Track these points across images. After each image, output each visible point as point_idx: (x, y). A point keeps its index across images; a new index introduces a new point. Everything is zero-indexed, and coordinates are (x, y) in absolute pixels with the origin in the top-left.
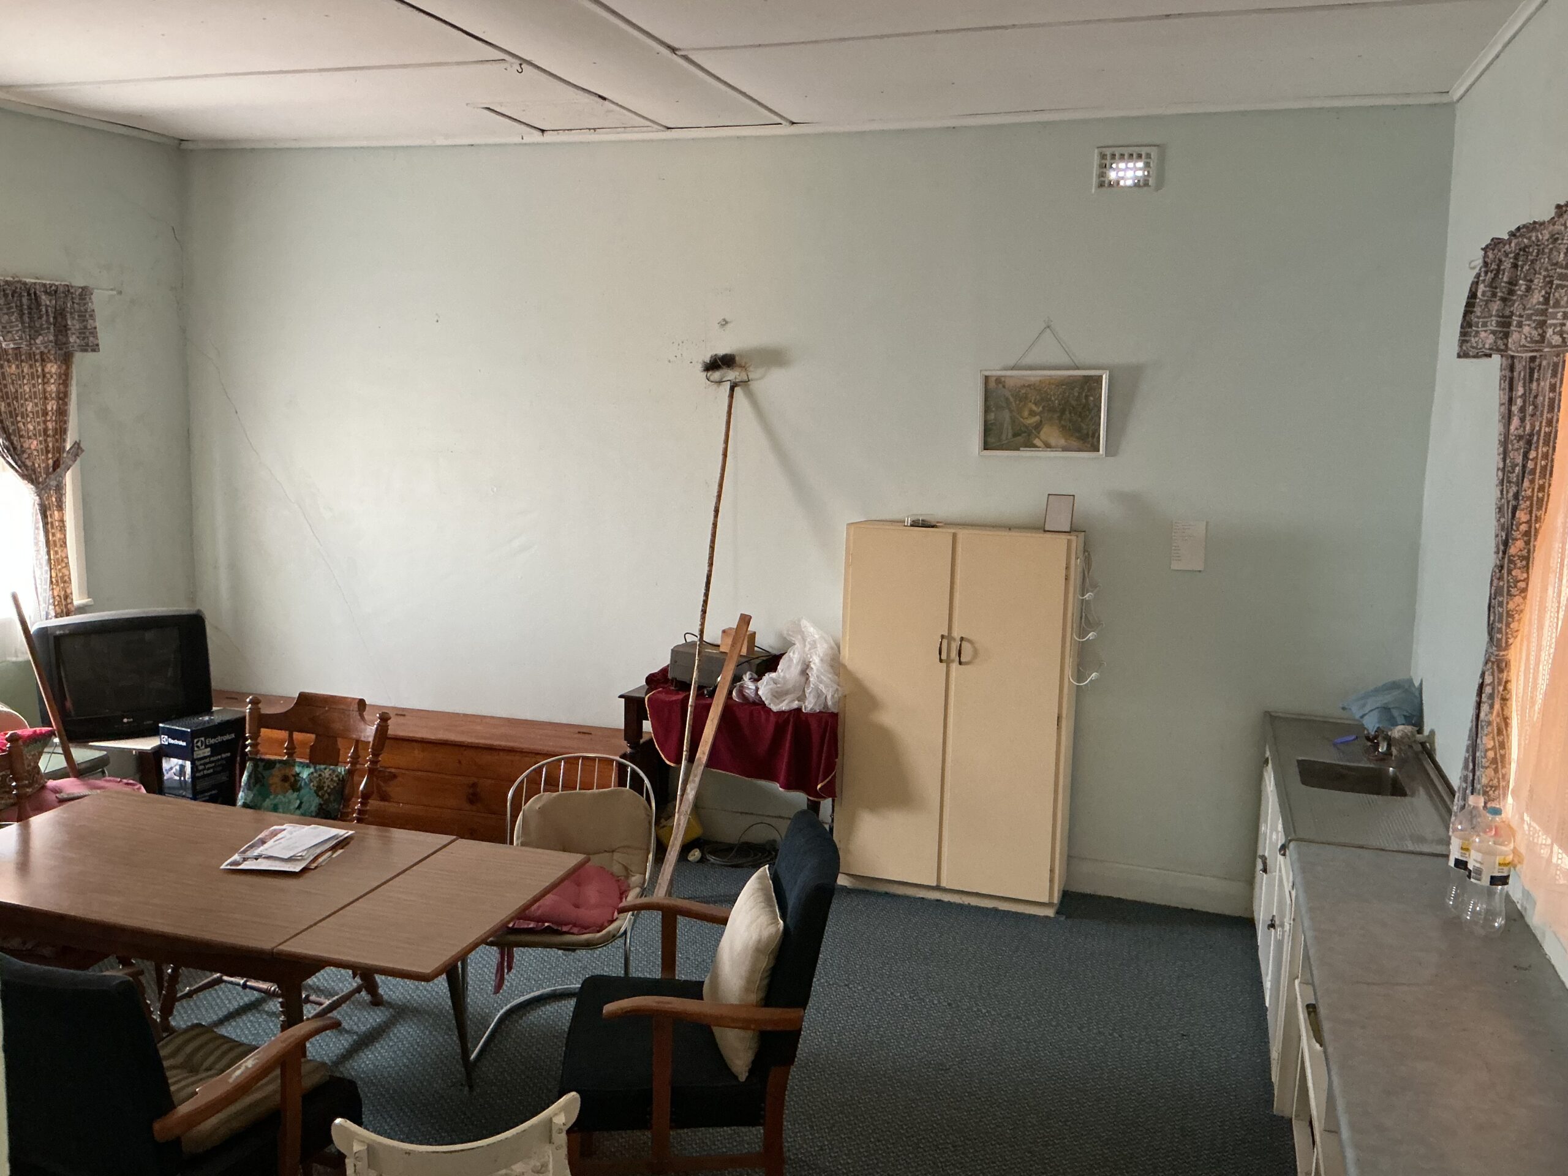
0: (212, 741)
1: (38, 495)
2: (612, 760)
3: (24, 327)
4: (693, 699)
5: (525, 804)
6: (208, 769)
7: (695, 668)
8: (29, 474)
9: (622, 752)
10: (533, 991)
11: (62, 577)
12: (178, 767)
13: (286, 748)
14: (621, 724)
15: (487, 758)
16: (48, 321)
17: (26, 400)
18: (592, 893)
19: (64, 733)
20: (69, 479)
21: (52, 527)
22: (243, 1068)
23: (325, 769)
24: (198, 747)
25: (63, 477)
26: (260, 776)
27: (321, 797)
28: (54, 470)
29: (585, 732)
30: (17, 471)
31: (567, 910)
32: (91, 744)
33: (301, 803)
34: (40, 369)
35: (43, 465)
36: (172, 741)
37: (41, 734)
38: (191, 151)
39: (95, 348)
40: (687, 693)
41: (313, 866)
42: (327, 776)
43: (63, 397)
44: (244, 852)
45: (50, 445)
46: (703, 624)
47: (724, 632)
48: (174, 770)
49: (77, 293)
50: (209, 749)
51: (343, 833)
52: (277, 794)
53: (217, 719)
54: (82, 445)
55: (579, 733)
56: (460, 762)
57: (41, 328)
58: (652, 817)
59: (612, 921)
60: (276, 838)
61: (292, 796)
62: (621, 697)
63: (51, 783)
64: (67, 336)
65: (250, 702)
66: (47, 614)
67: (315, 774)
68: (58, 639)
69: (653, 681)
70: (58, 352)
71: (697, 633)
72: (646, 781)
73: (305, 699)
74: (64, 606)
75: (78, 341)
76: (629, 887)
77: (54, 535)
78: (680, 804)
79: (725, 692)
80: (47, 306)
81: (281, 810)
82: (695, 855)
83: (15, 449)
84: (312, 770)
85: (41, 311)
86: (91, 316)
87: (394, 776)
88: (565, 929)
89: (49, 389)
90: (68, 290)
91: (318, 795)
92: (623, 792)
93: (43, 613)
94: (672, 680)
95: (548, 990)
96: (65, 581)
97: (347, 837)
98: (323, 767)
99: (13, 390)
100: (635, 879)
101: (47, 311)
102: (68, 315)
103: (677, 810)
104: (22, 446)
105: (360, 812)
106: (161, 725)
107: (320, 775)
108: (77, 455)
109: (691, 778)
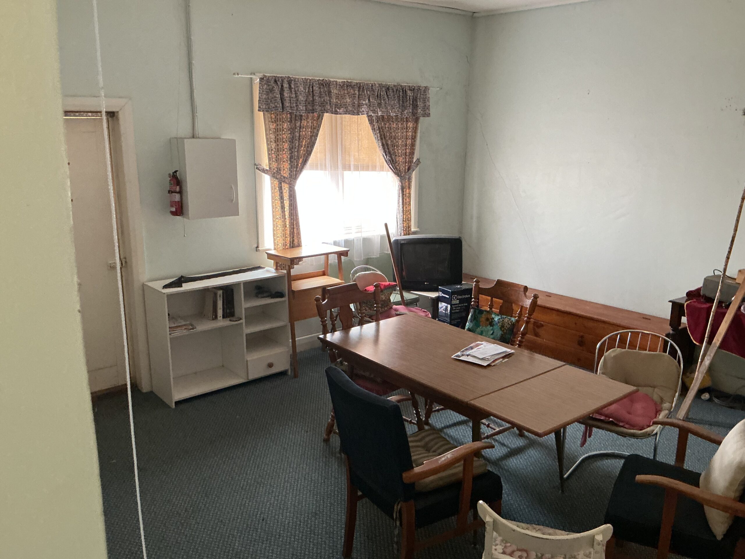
0: (460, 297)
1: (401, 182)
2: (660, 337)
3: (400, 106)
4: (715, 308)
5: (606, 352)
6: (458, 309)
7: (719, 290)
8: (397, 172)
9: (667, 332)
10: (602, 450)
11: (408, 218)
12: (445, 307)
13: (489, 305)
14: (668, 316)
15: (591, 324)
16: (410, 103)
17: (399, 139)
18: (639, 407)
19: (401, 286)
20: (414, 175)
21: (405, 197)
22: (446, 457)
23: (506, 318)
24: (454, 299)
25: (411, 174)
26: (476, 316)
27: (503, 331)
28: (408, 171)
29: (646, 318)
30: (393, 171)
31: (623, 413)
32: (411, 292)
33: (493, 332)
34: (405, 126)
35: (404, 169)
36: (443, 295)
37: (392, 285)
38: (478, 17)
39: (428, 115)
40: (711, 304)
41: (493, 364)
42: (506, 321)
43: (414, 138)
44: (463, 351)
45: (407, 160)
46: (726, 265)
47: (740, 271)
48: (443, 308)
49: (423, 90)
50: (458, 301)
51: (509, 351)
52: (483, 327)
53: (464, 287)
54: (420, 160)
55: (643, 318)
56: (576, 324)
57: (407, 107)
58: (680, 372)
59: (649, 426)
60: (478, 347)
61: (489, 328)
62: (670, 301)
63: (394, 307)
64: (417, 110)
65: (475, 281)
66: (401, 234)
67: (501, 320)
68: (402, 245)
69: (690, 295)
70: (413, 117)
71: (722, 270)
72: (679, 352)
73: (500, 283)
74: (407, 230)
75: (422, 112)
76: (662, 408)
77: (406, 200)
78: (700, 367)
79: (736, 306)
80: (410, 96)
81: (484, 334)
82: (706, 396)
83: (393, 161)
84: (500, 317)
85: (407, 98)
86: (428, 100)
87: (542, 326)
88: (621, 424)
89: (408, 134)
90: (419, 88)
91: (501, 330)
92: (664, 356)
93: (399, 233)
94: (703, 296)
95: (610, 451)
96: (409, 220)
97: (510, 354)
98: (505, 316)
99: (394, 135)
100: (666, 405)
101: (410, 99)
102: (418, 100)
103: (697, 370)
104: (396, 160)
105: (520, 341)
106: (439, 287)
107: (503, 320)
108: (418, 164)
109: (708, 353)
